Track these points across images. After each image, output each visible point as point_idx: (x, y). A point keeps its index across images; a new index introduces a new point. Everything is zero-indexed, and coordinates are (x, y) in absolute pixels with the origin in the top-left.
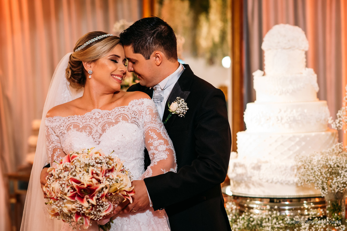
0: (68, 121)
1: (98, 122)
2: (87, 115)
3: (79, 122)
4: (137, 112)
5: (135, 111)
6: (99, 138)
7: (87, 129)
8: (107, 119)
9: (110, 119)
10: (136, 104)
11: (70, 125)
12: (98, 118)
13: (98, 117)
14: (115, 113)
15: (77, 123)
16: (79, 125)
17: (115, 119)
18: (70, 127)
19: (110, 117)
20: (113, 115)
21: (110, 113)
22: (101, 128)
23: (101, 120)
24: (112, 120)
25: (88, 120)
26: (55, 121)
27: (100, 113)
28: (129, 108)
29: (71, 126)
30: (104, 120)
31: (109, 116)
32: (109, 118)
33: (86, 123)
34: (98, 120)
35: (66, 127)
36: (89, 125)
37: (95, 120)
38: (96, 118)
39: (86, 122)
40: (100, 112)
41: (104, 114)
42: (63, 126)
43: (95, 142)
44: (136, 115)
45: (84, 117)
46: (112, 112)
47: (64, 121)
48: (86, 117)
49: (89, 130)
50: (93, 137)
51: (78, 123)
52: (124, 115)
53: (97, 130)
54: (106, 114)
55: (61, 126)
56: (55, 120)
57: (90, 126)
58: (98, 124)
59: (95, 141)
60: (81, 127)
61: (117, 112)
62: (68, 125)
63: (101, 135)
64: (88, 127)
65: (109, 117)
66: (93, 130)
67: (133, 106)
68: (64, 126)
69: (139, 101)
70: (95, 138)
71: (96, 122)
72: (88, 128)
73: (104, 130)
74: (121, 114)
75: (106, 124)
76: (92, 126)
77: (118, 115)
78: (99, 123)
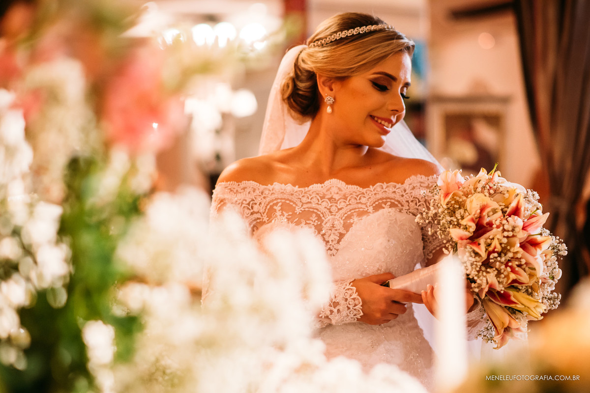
0: (270, 194)
1: (336, 206)
2: (314, 189)
3: (295, 200)
4: (420, 199)
5: (418, 199)
6: (339, 242)
7: (311, 218)
8: (357, 203)
9: (362, 204)
10: (422, 185)
11: (275, 202)
12: (337, 199)
13: (337, 197)
14: (375, 194)
15: (290, 201)
16: (294, 205)
17: (374, 205)
18: (275, 207)
19: (363, 200)
20: (370, 198)
21: (363, 194)
22: (342, 222)
23: (343, 204)
24: (367, 207)
25: (315, 200)
26: (243, 191)
27: (342, 191)
28: (405, 191)
29: (276, 204)
30: (350, 204)
31: (362, 198)
32: (360, 203)
33: (309, 205)
34: (337, 203)
35: (266, 207)
36: (315, 211)
37: (329, 202)
38: (332, 198)
39: (310, 203)
40: (342, 189)
41: (351, 194)
42: (258, 204)
43: (330, 249)
44: (420, 205)
45: (305, 193)
46: (368, 192)
47: (262, 193)
48: (311, 192)
49: (316, 221)
50: (324, 240)
51: (293, 202)
52: (393, 201)
53: (333, 224)
54: (354, 194)
55: (256, 204)
56: (244, 189)
57: (319, 213)
58: (337, 212)
59: (329, 246)
60: (298, 211)
61: (380, 193)
62: (269, 203)
63: (341, 236)
64: (314, 215)
65: (361, 201)
66: (324, 222)
67: (414, 188)
68: (260, 203)
69: (428, 179)
70: (328, 242)
71: (331, 206)
72: (314, 218)
73: (347, 227)
74: (389, 198)
75: (355, 214)
76: (322, 213)
77: (381, 199)
78: (339, 209)
